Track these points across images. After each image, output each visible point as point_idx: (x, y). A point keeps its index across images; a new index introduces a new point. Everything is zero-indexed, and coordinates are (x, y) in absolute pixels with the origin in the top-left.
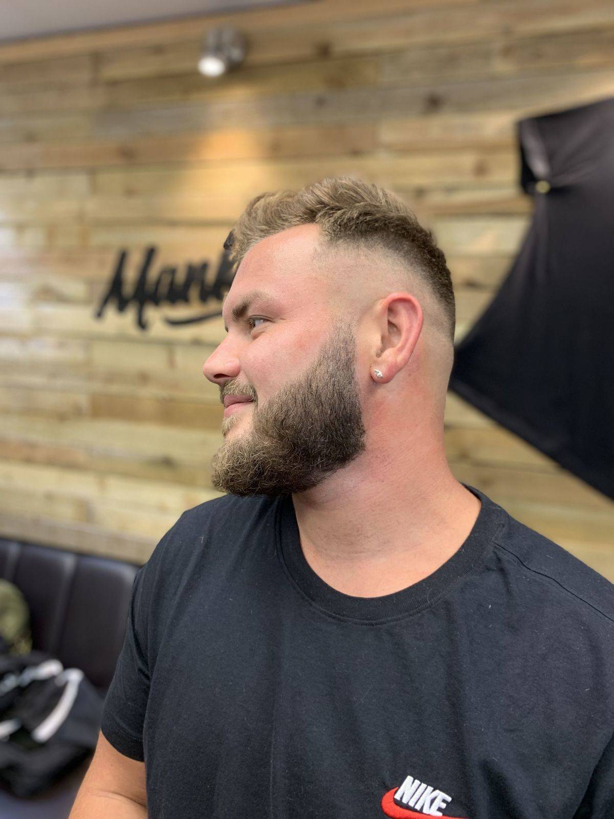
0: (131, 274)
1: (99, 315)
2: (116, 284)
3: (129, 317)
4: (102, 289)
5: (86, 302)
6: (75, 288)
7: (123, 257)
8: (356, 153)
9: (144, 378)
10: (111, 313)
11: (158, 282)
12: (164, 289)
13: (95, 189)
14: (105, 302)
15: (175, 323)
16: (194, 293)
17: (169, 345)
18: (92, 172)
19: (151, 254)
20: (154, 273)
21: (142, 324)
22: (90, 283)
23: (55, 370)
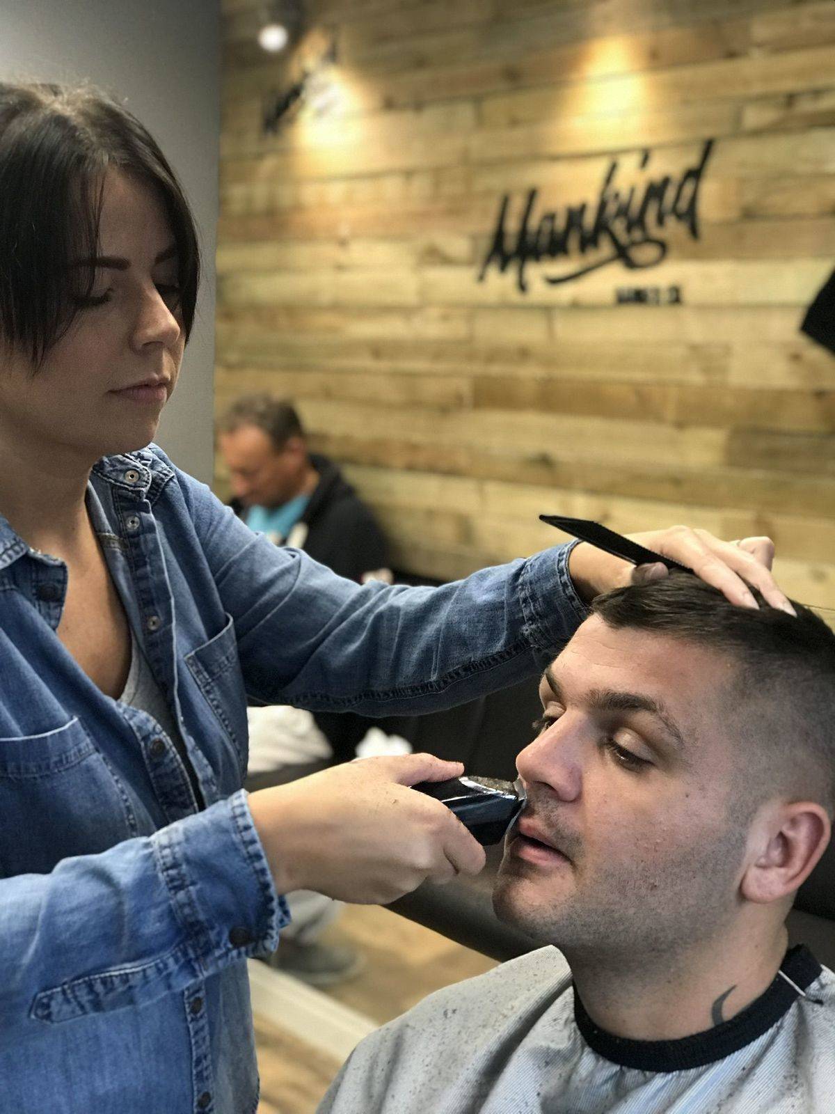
0: (512, 225)
1: (481, 278)
2: (499, 236)
3: (511, 276)
4: (485, 245)
5: (470, 263)
6: (458, 246)
7: (505, 202)
8: (731, 55)
9: (524, 354)
10: (493, 273)
11: (539, 232)
12: (544, 240)
13: (480, 121)
14: (488, 260)
15: (554, 282)
16: (573, 243)
17: (547, 310)
18: (478, 100)
19: (532, 195)
20: (534, 222)
21: (522, 287)
22: (474, 238)
23: (438, 350)
